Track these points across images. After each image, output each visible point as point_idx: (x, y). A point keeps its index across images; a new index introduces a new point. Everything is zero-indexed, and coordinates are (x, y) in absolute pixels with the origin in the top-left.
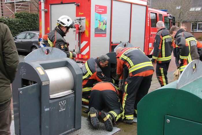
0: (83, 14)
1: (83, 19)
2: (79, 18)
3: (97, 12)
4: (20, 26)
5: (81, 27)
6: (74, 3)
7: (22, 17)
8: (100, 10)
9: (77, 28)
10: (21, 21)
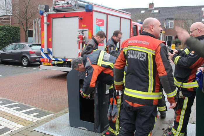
0: (85, 26)
1: (86, 31)
2: (82, 30)
3: (97, 25)
4: (4, 38)
5: (84, 37)
6: (77, 17)
7: (5, 30)
8: (100, 23)
9: (81, 38)
10: (4, 34)
